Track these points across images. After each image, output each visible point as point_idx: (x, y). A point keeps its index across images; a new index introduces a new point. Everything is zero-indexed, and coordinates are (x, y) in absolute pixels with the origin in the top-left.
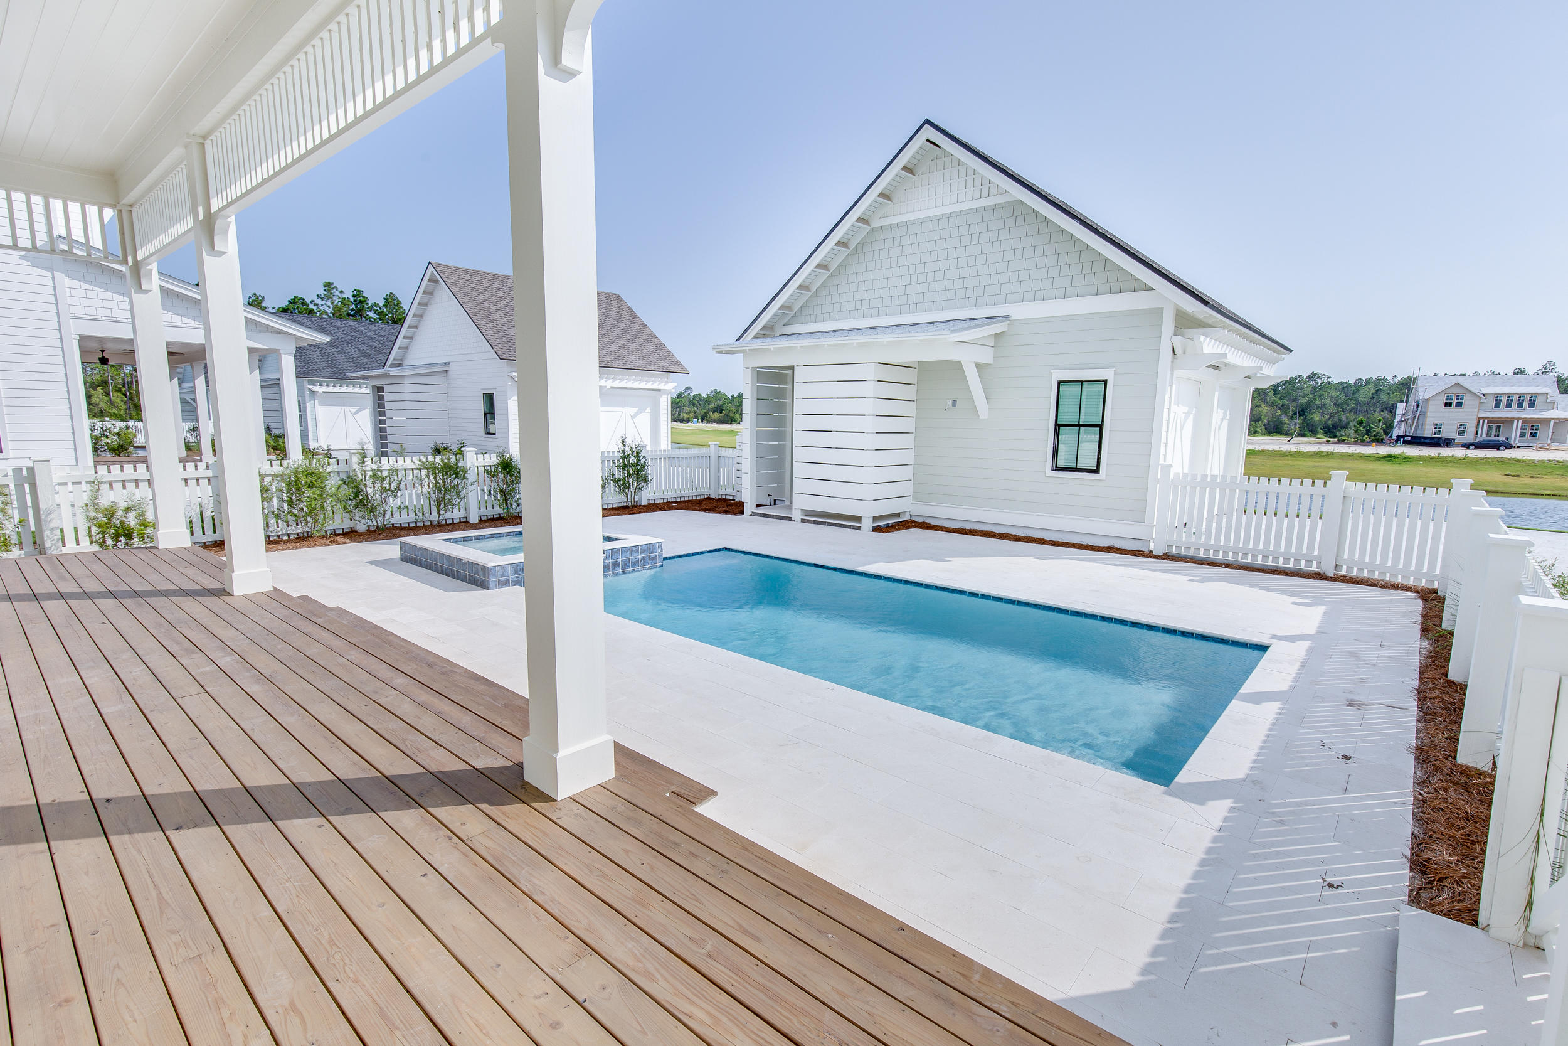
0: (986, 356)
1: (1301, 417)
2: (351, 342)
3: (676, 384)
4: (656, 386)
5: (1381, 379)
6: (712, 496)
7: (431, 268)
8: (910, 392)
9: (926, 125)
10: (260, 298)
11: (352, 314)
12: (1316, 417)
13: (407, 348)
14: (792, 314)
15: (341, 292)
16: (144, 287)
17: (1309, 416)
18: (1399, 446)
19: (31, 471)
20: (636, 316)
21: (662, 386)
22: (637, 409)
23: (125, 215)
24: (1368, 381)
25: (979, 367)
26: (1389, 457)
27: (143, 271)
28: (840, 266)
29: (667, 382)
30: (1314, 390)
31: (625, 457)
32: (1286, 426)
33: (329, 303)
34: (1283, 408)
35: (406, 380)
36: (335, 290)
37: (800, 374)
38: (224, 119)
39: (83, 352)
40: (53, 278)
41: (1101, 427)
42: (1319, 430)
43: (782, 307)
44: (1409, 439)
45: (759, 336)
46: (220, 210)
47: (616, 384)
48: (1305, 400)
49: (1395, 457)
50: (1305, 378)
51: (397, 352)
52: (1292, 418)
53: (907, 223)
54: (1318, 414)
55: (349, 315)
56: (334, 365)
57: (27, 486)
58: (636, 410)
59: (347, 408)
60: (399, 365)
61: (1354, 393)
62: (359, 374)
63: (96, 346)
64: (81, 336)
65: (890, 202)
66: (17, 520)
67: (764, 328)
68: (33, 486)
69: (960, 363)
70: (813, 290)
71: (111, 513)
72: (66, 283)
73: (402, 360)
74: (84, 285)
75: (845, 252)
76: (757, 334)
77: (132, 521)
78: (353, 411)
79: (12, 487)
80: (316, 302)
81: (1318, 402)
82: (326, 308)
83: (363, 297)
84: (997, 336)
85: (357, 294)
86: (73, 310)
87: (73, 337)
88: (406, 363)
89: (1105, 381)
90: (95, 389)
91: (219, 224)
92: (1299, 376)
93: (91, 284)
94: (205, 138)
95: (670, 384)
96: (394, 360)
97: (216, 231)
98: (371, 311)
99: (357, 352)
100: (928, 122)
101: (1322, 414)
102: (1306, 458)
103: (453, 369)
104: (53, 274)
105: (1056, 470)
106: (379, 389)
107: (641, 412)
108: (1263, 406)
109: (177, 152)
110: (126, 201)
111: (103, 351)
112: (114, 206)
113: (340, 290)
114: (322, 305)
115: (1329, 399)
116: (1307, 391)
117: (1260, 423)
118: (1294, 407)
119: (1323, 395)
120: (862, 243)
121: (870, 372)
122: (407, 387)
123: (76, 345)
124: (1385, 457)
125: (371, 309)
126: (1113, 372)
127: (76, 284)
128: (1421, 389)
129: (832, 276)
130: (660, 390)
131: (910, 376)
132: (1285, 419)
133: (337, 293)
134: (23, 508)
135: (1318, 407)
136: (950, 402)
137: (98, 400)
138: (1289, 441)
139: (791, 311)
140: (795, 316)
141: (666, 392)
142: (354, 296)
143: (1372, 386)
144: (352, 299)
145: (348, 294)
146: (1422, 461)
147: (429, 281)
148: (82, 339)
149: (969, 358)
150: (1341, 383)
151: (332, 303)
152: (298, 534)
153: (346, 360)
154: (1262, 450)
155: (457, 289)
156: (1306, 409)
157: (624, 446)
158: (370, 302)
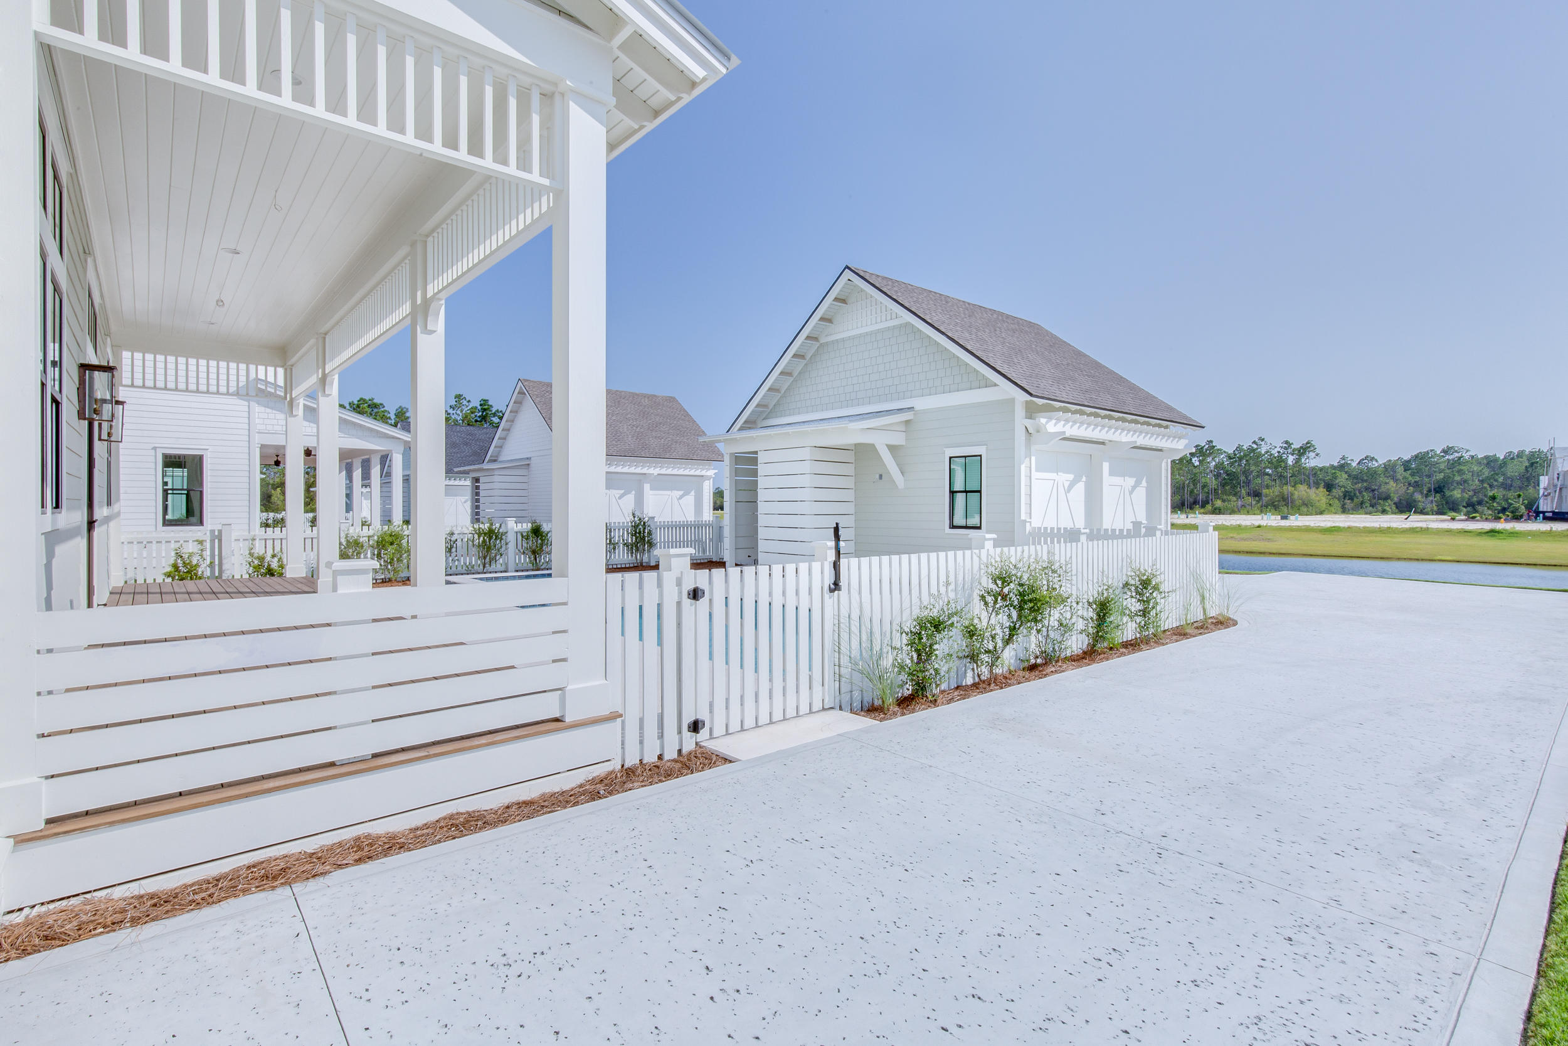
0: (898, 439)
1: (1438, 495)
2: (466, 444)
3: (717, 471)
4: (698, 473)
5: (1536, 452)
6: (714, 560)
7: (520, 383)
8: (849, 469)
9: (847, 269)
10: (405, 410)
11: (479, 419)
12: (1457, 494)
13: (501, 447)
14: (769, 410)
15: (469, 401)
16: (294, 413)
17: (1448, 493)
18: (1539, 522)
19: (220, 532)
20: (688, 415)
21: (704, 473)
22: (683, 492)
23: (288, 371)
24: (1520, 454)
25: (892, 448)
26: (1492, 533)
27: (294, 404)
28: (800, 373)
29: (708, 470)
30: (1452, 465)
31: (636, 526)
32: (1420, 504)
33: (459, 412)
34: (1416, 485)
35: (496, 473)
36: (464, 400)
37: (762, 458)
38: (333, 327)
39: (262, 457)
40: (249, 406)
41: (980, 492)
42: (1461, 507)
43: (758, 406)
44: (1550, 515)
45: (741, 429)
46: (330, 372)
47: (663, 471)
48: (1441, 476)
49: (1498, 532)
50: (1438, 452)
51: (493, 450)
52: (1427, 496)
53: (843, 340)
54: (1460, 491)
55: (476, 421)
56: (451, 463)
57: (217, 541)
58: (681, 493)
59: (458, 498)
60: (495, 461)
61: (1501, 467)
62: (462, 469)
63: (273, 452)
64: (262, 445)
65: (831, 324)
66: (208, 562)
67: (746, 422)
68: (220, 541)
69: (873, 445)
70: (783, 392)
71: (261, 559)
72: (257, 409)
73: (497, 456)
74: (268, 410)
75: (802, 363)
76: (741, 427)
77: (275, 565)
78: (463, 501)
79: (208, 541)
80: (449, 412)
81: (1458, 478)
82: (456, 416)
83: (488, 405)
84: (907, 422)
85: (484, 403)
86: (259, 427)
87: (257, 445)
88: (501, 458)
89: (980, 456)
90: (275, 489)
91: (328, 379)
92: (1431, 451)
93: (272, 408)
94: (326, 334)
95: (711, 471)
96: (491, 456)
97: (327, 383)
98: (494, 417)
99: (470, 451)
100: (847, 267)
101: (1463, 491)
102: (1398, 534)
103: (533, 462)
104: (249, 403)
105: (952, 528)
106: (477, 480)
107: (686, 495)
108: (1392, 483)
109: (312, 341)
110: (289, 363)
111: (277, 456)
112: (282, 366)
113: (467, 400)
114: (453, 414)
115: (1471, 474)
116: (1442, 466)
117: (1389, 501)
118: (1428, 483)
119: (1462, 470)
120: (814, 355)
121: (806, 454)
122: (496, 478)
123: (258, 452)
124: (1487, 532)
125: (494, 415)
126: (985, 449)
127: (262, 409)
128: (1559, 461)
129: (795, 380)
130: (703, 476)
131: (849, 456)
132: (1418, 497)
133: (465, 402)
134: (212, 556)
135: (1458, 483)
136: (878, 476)
137: (276, 499)
138: (1406, 519)
139: (768, 408)
140: (770, 412)
141: (708, 478)
142: (481, 405)
143: (1525, 458)
144: (479, 408)
145: (476, 403)
146: (1530, 536)
147: (518, 393)
148: (263, 447)
149: (881, 441)
150: (1486, 457)
151: (462, 411)
152: (382, 579)
153: (460, 459)
154: (1349, 527)
155: (538, 399)
156: (1444, 486)
157: (634, 517)
158: (494, 410)
